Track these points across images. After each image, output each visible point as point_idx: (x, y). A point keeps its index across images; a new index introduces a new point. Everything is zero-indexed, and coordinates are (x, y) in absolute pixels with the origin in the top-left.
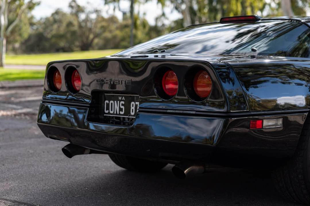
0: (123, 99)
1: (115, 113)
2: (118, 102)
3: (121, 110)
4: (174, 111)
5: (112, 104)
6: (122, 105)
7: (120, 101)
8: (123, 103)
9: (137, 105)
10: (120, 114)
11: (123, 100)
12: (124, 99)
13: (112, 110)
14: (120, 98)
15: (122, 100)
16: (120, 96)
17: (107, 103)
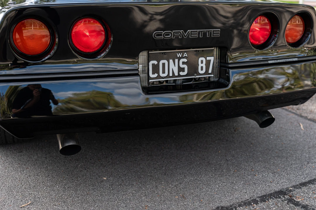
0: (184, 55)
1: (171, 75)
2: (176, 60)
3: (181, 69)
4: (276, 61)
5: (164, 64)
6: (183, 63)
7: (179, 59)
8: (185, 60)
9: (210, 61)
10: (179, 76)
11: (185, 57)
12: (186, 55)
13: (164, 72)
14: (179, 55)
15: (183, 58)
16: (178, 52)
17: (153, 65)
